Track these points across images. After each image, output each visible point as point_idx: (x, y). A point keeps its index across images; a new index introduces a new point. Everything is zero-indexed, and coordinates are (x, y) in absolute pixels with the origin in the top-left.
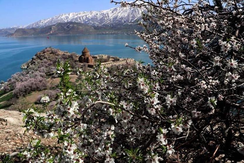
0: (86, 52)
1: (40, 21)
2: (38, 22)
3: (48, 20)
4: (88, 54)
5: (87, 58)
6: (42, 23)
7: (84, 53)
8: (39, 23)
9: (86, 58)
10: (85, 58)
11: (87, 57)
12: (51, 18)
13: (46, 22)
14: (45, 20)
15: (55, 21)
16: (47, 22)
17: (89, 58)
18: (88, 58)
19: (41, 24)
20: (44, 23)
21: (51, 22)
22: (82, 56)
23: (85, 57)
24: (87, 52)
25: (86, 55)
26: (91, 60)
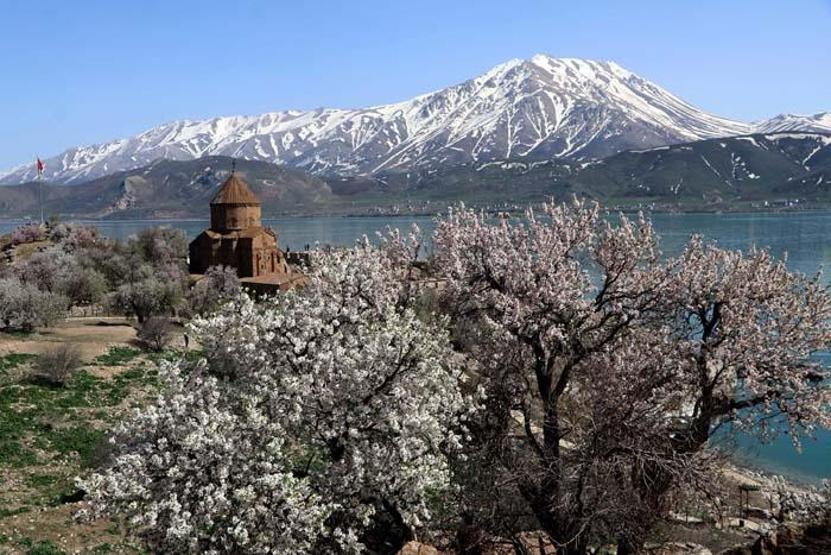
0: (234, 206)
1: (72, 154)
2: (61, 157)
3: (112, 148)
4: (251, 218)
5: (240, 240)
6: (82, 161)
7: (222, 214)
8: (64, 162)
9: (235, 244)
10: (227, 243)
11: (243, 235)
12: (124, 142)
13: (98, 157)
14: (96, 149)
15: (146, 155)
16: (104, 161)
17: (256, 243)
18: (245, 244)
19: (75, 167)
20: (88, 160)
21: (126, 156)
22: (210, 233)
23: (229, 237)
24: (244, 205)
25: (234, 220)
26: (265, 254)
